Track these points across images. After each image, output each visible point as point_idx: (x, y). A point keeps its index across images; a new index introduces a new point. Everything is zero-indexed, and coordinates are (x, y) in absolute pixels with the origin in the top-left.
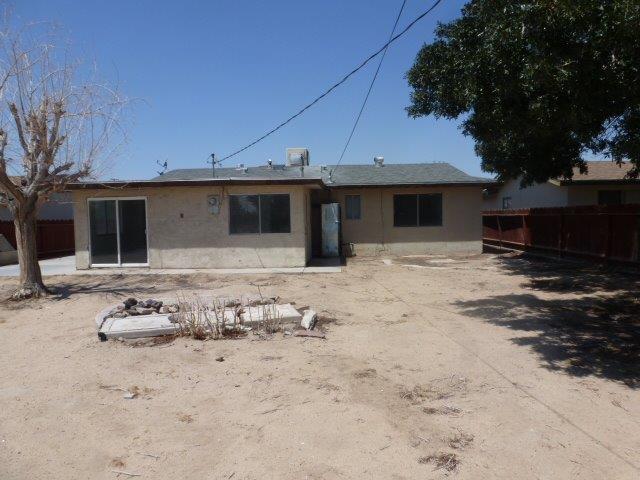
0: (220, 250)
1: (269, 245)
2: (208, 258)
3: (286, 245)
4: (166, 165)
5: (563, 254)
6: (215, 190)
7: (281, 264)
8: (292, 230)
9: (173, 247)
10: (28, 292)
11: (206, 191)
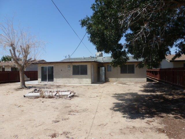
0: (70, 79)
1: (82, 78)
2: (67, 81)
3: (86, 78)
4: (66, 57)
5: (165, 82)
6: (69, 64)
7: (85, 83)
8: (88, 74)
9: (59, 78)
10: (22, 87)
11: (68, 64)
